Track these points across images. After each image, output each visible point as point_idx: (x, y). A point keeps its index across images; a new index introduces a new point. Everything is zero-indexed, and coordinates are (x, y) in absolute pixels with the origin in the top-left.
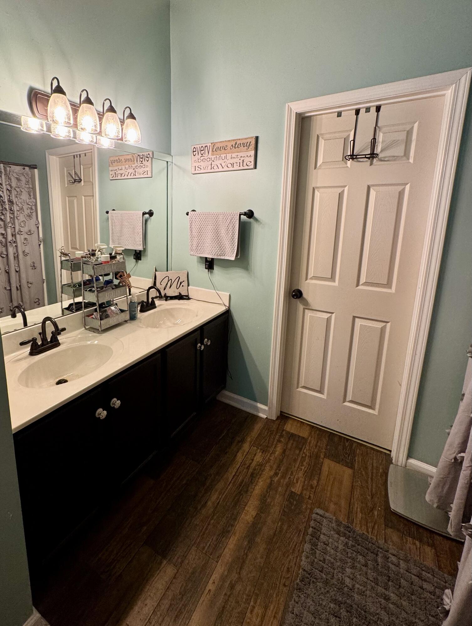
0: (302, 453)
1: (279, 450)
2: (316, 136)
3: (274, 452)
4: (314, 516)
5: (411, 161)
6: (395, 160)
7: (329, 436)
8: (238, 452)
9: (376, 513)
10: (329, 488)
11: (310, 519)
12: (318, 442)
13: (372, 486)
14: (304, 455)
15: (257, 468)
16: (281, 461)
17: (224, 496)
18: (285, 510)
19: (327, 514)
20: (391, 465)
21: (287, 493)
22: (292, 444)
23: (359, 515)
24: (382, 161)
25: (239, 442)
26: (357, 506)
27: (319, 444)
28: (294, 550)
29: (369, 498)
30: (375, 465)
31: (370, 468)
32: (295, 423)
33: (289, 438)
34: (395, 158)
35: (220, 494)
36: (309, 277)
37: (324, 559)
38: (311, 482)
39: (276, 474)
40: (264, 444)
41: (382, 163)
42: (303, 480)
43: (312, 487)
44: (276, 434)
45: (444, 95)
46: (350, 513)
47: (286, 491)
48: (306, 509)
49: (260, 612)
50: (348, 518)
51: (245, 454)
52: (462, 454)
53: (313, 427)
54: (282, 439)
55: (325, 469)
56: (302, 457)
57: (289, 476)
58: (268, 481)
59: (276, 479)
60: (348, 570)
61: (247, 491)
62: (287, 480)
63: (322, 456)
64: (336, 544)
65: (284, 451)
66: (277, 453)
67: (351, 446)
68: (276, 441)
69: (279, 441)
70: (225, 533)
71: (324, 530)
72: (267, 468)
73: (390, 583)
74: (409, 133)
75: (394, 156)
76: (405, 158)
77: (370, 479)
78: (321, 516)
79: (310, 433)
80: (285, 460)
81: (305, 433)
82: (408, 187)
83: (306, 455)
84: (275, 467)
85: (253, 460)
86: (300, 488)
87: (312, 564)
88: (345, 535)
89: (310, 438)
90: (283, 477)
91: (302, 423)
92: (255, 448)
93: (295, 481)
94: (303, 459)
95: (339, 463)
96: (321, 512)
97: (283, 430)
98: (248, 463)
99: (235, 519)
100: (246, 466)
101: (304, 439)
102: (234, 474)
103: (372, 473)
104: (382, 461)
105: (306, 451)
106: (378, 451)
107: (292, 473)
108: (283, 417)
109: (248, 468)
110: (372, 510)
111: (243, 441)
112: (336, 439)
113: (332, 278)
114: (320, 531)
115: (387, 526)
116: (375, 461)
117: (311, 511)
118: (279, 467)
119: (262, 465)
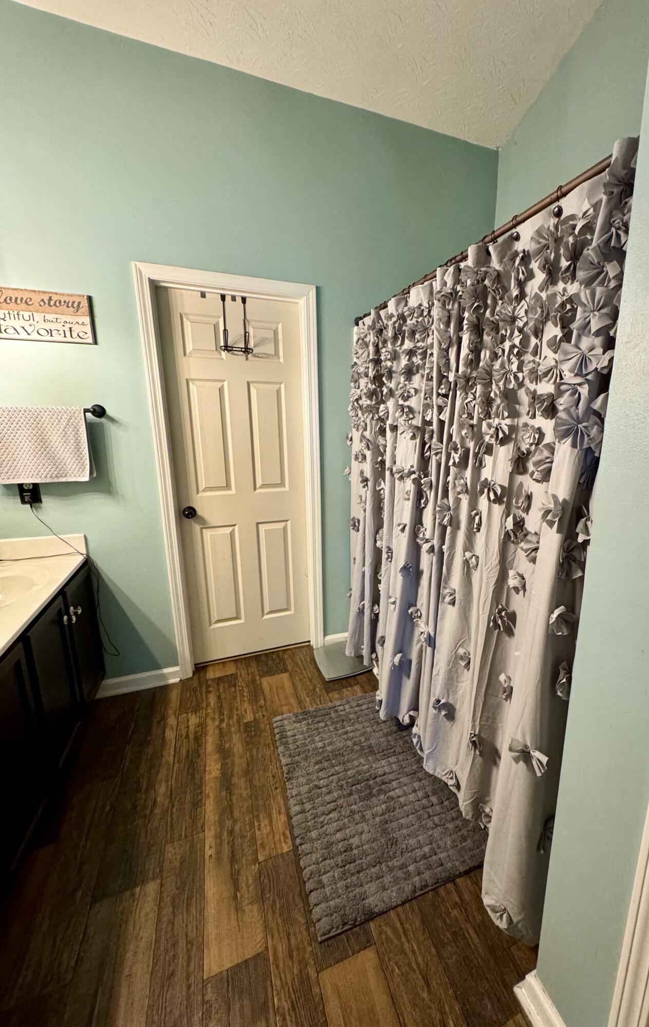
0: (237, 687)
1: (212, 699)
2: (179, 314)
3: (208, 705)
4: (275, 725)
5: (282, 360)
6: (267, 358)
7: (256, 659)
8: (164, 732)
9: (318, 690)
10: (276, 698)
11: (272, 729)
12: (248, 670)
13: (307, 674)
14: (240, 688)
15: (197, 729)
16: (221, 707)
17: (173, 780)
18: (247, 740)
19: (285, 716)
20: (315, 651)
21: (242, 728)
22: (224, 686)
23: (308, 699)
24: (256, 357)
25: (159, 722)
26: (303, 695)
27: (250, 671)
28: (271, 760)
29: (309, 683)
30: (303, 659)
31: (300, 663)
32: (217, 667)
33: (218, 685)
34: (267, 356)
35: (167, 781)
36: (200, 489)
37: (298, 746)
38: (258, 705)
39: (222, 721)
40: (193, 704)
41: (257, 359)
42: (250, 707)
43: (261, 707)
44: (201, 687)
45: (297, 303)
46: (300, 702)
47: (240, 726)
48: (265, 726)
49: (267, 822)
50: (301, 707)
51: (175, 728)
52: (362, 603)
53: (236, 660)
54: (211, 689)
55: (266, 687)
56: (240, 691)
57: (236, 713)
58: (217, 731)
59: (224, 725)
60: (317, 738)
61: (199, 756)
62: (235, 717)
63: (257, 678)
64: (301, 729)
65: (219, 697)
66: (212, 704)
67: (278, 656)
68: (204, 695)
69: (208, 692)
70: (197, 804)
71: (288, 728)
72: (209, 722)
73: (344, 723)
74: (276, 332)
75: (266, 354)
76: (275, 357)
77: (304, 671)
78: (280, 721)
79: (237, 668)
80: (224, 705)
81: (231, 670)
82: (283, 386)
83: (243, 687)
84: (217, 716)
85: (188, 727)
86: (252, 714)
87: (290, 756)
88: (304, 719)
89: (238, 671)
90: (230, 717)
91: (223, 662)
92: (184, 715)
93: (244, 713)
94: (241, 691)
95: (274, 674)
96: (279, 718)
97: (207, 681)
98: (184, 732)
99: (200, 786)
100: (184, 737)
101: (234, 676)
102: (172, 753)
103: (303, 665)
104: (306, 652)
105: (241, 683)
106: (300, 647)
107: (237, 709)
108: (200, 668)
109: (187, 736)
110: (314, 690)
111: (164, 718)
112: (263, 658)
113: (228, 486)
114: (285, 731)
115: (328, 693)
116: (301, 656)
117: (271, 724)
118: (221, 713)
119: (202, 724)
